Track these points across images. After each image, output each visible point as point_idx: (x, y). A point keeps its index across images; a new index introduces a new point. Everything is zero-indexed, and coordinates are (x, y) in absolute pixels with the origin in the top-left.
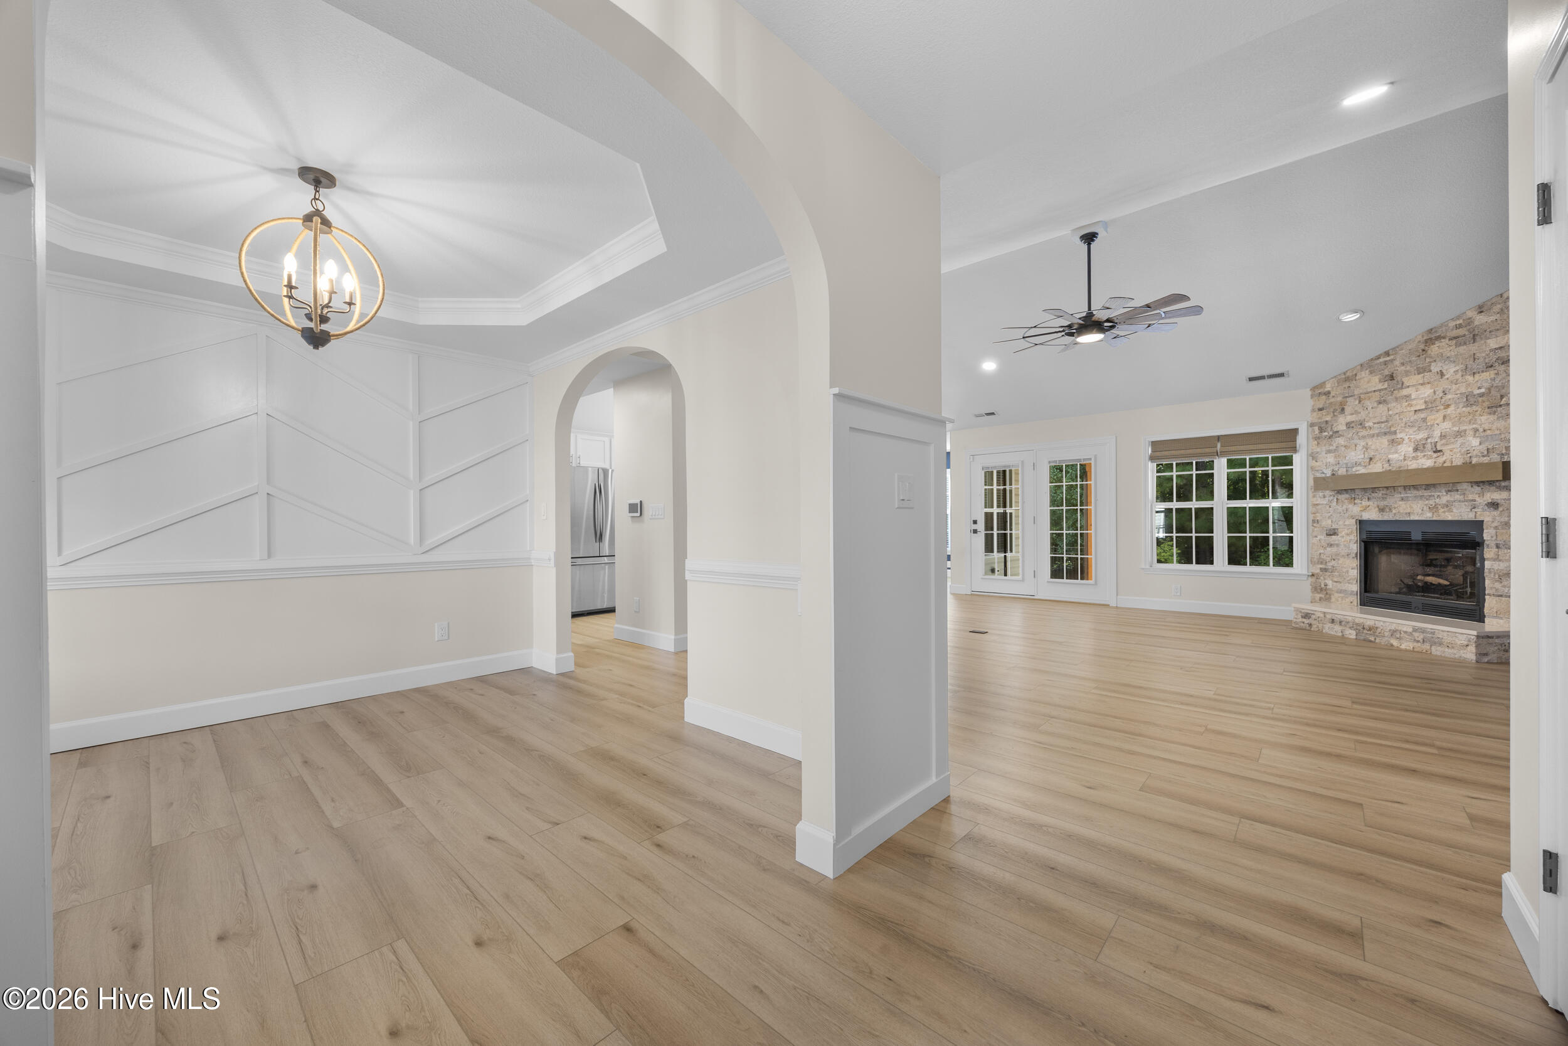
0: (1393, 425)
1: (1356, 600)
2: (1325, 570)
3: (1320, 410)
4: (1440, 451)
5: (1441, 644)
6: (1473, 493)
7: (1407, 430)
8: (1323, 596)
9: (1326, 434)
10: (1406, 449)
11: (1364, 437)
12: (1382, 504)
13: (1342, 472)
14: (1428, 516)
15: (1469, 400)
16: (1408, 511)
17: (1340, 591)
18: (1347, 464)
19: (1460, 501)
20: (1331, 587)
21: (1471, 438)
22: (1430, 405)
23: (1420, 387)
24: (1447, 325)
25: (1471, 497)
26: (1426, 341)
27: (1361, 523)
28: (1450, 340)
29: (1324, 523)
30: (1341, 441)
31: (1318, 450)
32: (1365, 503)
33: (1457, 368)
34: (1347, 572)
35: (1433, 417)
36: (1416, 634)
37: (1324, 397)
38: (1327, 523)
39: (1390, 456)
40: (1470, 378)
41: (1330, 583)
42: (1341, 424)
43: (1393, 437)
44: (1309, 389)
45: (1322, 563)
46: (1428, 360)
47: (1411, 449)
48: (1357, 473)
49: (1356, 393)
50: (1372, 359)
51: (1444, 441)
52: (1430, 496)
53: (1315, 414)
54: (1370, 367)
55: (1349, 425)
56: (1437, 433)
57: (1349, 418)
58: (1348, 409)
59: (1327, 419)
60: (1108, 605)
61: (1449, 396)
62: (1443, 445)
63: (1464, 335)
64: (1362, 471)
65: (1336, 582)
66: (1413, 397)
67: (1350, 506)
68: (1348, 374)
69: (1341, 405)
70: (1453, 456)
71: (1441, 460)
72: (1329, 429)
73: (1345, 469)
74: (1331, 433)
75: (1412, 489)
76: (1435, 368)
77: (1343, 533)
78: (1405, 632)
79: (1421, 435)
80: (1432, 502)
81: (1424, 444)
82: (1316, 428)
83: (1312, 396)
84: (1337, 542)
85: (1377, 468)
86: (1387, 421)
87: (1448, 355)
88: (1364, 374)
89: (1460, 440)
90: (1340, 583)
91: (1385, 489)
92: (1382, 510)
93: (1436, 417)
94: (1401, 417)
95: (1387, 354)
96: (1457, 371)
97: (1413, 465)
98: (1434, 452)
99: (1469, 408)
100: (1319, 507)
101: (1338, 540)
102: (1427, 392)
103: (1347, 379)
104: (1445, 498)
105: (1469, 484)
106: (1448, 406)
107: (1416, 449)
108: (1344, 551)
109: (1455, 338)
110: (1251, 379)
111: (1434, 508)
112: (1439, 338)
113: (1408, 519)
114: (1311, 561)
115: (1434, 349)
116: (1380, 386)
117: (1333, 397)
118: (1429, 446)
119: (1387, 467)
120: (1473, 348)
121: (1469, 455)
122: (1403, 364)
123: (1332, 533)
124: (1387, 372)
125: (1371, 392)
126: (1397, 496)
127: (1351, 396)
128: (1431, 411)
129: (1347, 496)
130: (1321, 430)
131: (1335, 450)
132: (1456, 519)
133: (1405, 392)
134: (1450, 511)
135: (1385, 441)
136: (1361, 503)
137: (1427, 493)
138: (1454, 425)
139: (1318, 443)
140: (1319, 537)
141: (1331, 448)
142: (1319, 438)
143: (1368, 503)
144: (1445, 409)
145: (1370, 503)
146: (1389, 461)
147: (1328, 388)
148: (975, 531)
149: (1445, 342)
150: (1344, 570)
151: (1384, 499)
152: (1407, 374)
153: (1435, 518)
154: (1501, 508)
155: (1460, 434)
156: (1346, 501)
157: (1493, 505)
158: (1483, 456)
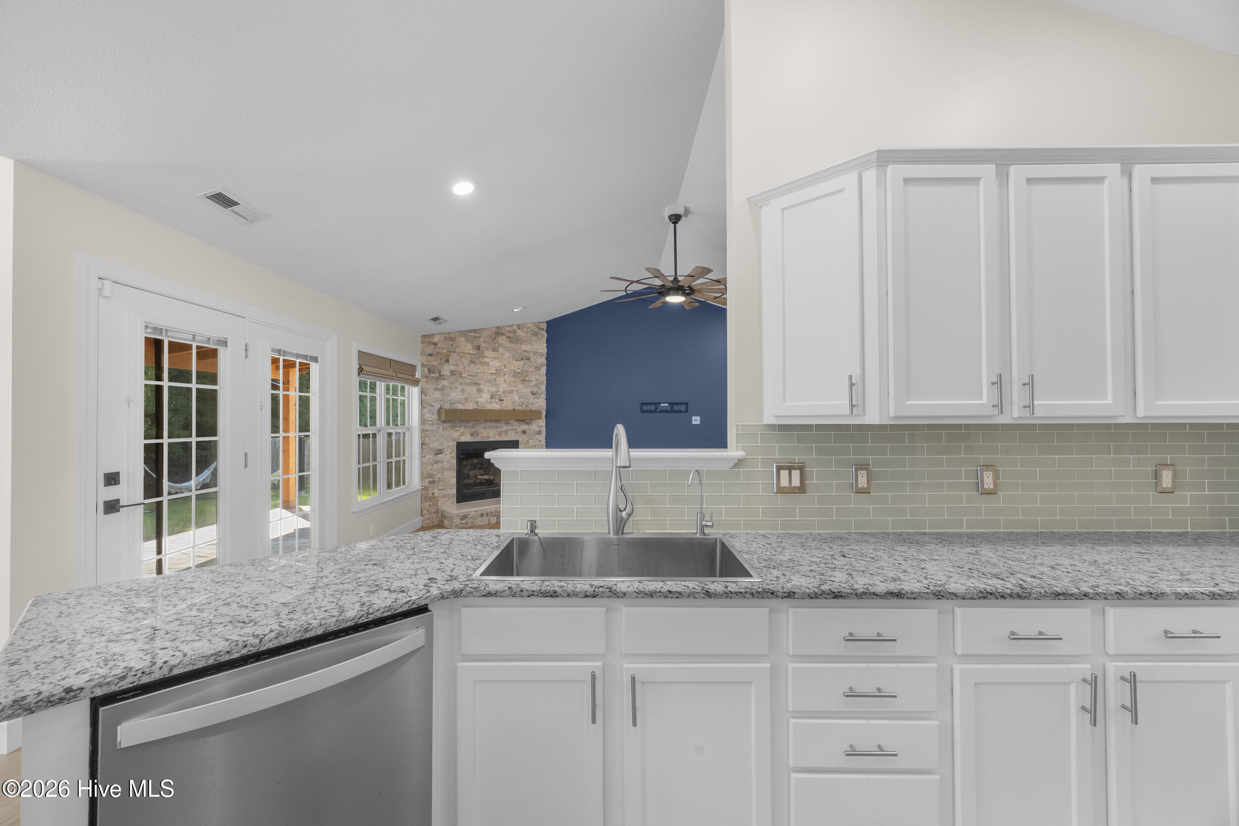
0: (478, 379)
1: (455, 499)
2: (434, 482)
3: (430, 355)
4: (503, 400)
6: (516, 425)
7: (486, 384)
9: (433, 375)
10: (486, 396)
11: (461, 383)
12: (473, 430)
13: (447, 406)
15: (516, 374)
16: (487, 435)
17: (443, 497)
19: (511, 430)
20: (437, 495)
21: (515, 396)
22: (498, 372)
23: (493, 359)
25: (515, 428)
26: (496, 333)
27: (459, 444)
28: (507, 337)
29: (431, 445)
30: (445, 383)
31: (427, 386)
32: (462, 430)
33: (510, 355)
34: (449, 481)
35: (499, 379)
37: (433, 346)
38: (435, 445)
39: (479, 400)
40: (514, 362)
41: (436, 492)
42: (446, 370)
43: (479, 387)
44: (421, 335)
45: (430, 477)
46: (497, 345)
47: (489, 397)
48: (458, 408)
49: (457, 351)
50: (466, 331)
51: (504, 395)
52: (498, 426)
53: (426, 357)
54: (466, 336)
56: (501, 390)
57: (452, 368)
59: (435, 364)
61: (506, 370)
62: (504, 397)
65: (441, 490)
66: (490, 365)
67: (452, 432)
68: (451, 335)
69: (446, 356)
70: (508, 405)
72: (437, 372)
73: (448, 405)
74: (437, 375)
75: (489, 422)
76: (501, 350)
77: (448, 452)
79: (494, 389)
80: (498, 430)
81: (495, 395)
82: (426, 369)
83: (422, 342)
84: (442, 459)
85: (470, 406)
86: (475, 376)
87: (506, 346)
88: (463, 340)
90: (444, 489)
92: (472, 435)
93: (500, 380)
94: (483, 375)
95: (475, 331)
96: (509, 356)
97: (489, 406)
98: (500, 400)
99: (513, 379)
100: (428, 432)
101: (443, 458)
103: (451, 339)
104: (505, 427)
105: (514, 420)
107: (492, 397)
108: (446, 465)
109: (509, 337)
111: (500, 434)
112: (502, 334)
114: (423, 477)
115: (502, 340)
116: (471, 351)
118: (497, 396)
121: (514, 404)
122: (484, 342)
123: (439, 452)
124: (475, 343)
125: (466, 353)
126: (480, 425)
127: (453, 352)
128: (498, 376)
129: (449, 424)
130: (430, 371)
132: (510, 440)
133: (486, 360)
134: (507, 435)
135: (474, 389)
136: (459, 430)
137: (496, 425)
138: (508, 387)
139: (426, 381)
140: (427, 457)
141: (438, 387)
142: (427, 377)
143: (464, 430)
144: (504, 376)
145: (466, 430)
146: (477, 402)
147: (436, 339)
149: (504, 338)
150: (447, 480)
151: (473, 427)
152: (487, 349)
153: (500, 440)
154: (527, 434)
155: (511, 392)
156: (450, 428)
157: (524, 432)
158: (520, 406)
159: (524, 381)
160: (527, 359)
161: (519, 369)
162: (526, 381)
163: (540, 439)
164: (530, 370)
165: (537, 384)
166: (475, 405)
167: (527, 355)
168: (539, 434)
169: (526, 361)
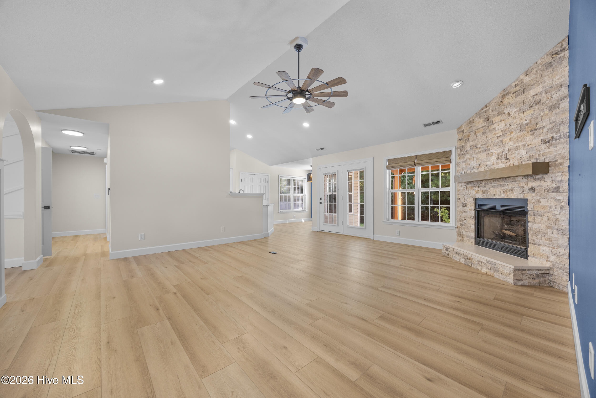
0: (488, 146)
1: (473, 241)
2: (462, 225)
3: (460, 140)
4: (508, 159)
5: (498, 272)
6: (523, 182)
7: (494, 148)
8: (461, 238)
10: (494, 158)
11: (477, 153)
12: (484, 189)
14: (503, 196)
15: (521, 128)
16: (495, 193)
17: (468, 237)
18: (470, 168)
19: (517, 187)
20: (464, 234)
21: (522, 150)
22: (504, 133)
23: (500, 123)
24: (511, 86)
25: (522, 185)
26: (502, 97)
27: (476, 200)
28: (513, 94)
30: (468, 156)
31: (460, 161)
33: (516, 110)
34: (471, 226)
35: (505, 139)
36: (488, 264)
37: (462, 133)
38: (462, 200)
39: (487, 163)
40: (522, 115)
41: (464, 231)
42: (468, 147)
43: (489, 152)
44: (456, 130)
45: (461, 221)
46: (503, 107)
47: (496, 158)
48: (474, 172)
49: (474, 129)
50: (480, 110)
51: (510, 153)
52: (504, 185)
53: (458, 142)
54: (479, 114)
55: (471, 147)
56: (507, 149)
57: (472, 143)
58: (471, 139)
59: (463, 145)
60: (370, 239)
61: (512, 127)
62: (510, 155)
63: (519, 90)
64: (476, 171)
65: (466, 231)
66: (497, 129)
67: (472, 191)
68: (471, 119)
69: (468, 137)
71: (508, 164)
72: (464, 150)
73: (469, 171)
74: (464, 152)
75: (496, 181)
76: (506, 111)
77: (469, 205)
78: (484, 263)
79: (500, 150)
80: (504, 188)
81: (501, 155)
82: (459, 150)
83: (457, 133)
84: (466, 210)
85: (482, 169)
86: (486, 144)
87: (512, 103)
88: (477, 119)
89: (517, 152)
90: (468, 232)
91: (485, 181)
92: (484, 193)
94: (492, 141)
95: (486, 106)
96: (516, 111)
97: (497, 167)
98: (506, 159)
99: (521, 133)
100: (460, 191)
102: (502, 125)
103: (470, 123)
104: (511, 186)
105: (521, 177)
106: (512, 132)
107: (498, 158)
108: (469, 215)
109: (515, 92)
110: (426, 125)
111: (505, 192)
112: (508, 93)
113: (494, 198)
114: (456, 220)
115: (506, 101)
116: (483, 125)
117: (465, 132)
118: (503, 156)
119: (486, 169)
120: (523, 97)
121: (521, 160)
122: (492, 111)
123: (465, 205)
124: (486, 117)
125: (479, 128)
126: (490, 185)
127: (472, 131)
128: (505, 136)
129: (470, 185)
130: (461, 151)
131: (466, 161)
132: (515, 198)
133: (493, 126)
134: (513, 193)
135: (485, 154)
136: (476, 189)
137: (502, 183)
138: (514, 144)
139: (460, 158)
140: (460, 207)
141: (464, 160)
142: (460, 155)
144: (511, 134)
145: (479, 189)
146: (486, 165)
147: (463, 128)
148: (321, 203)
149: (510, 95)
150: (469, 225)
151: (485, 186)
152: (494, 116)
153: (506, 198)
154: (536, 192)
155: (517, 148)
156: (470, 188)
157: (533, 190)
158: (528, 161)
159: (533, 131)
160: (537, 104)
161: (526, 120)
162: (536, 130)
163: (558, 198)
164: (542, 114)
165: (552, 128)
166: (486, 168)
167: (537, 98)
168: (556, 192)
169: (537, 107)
